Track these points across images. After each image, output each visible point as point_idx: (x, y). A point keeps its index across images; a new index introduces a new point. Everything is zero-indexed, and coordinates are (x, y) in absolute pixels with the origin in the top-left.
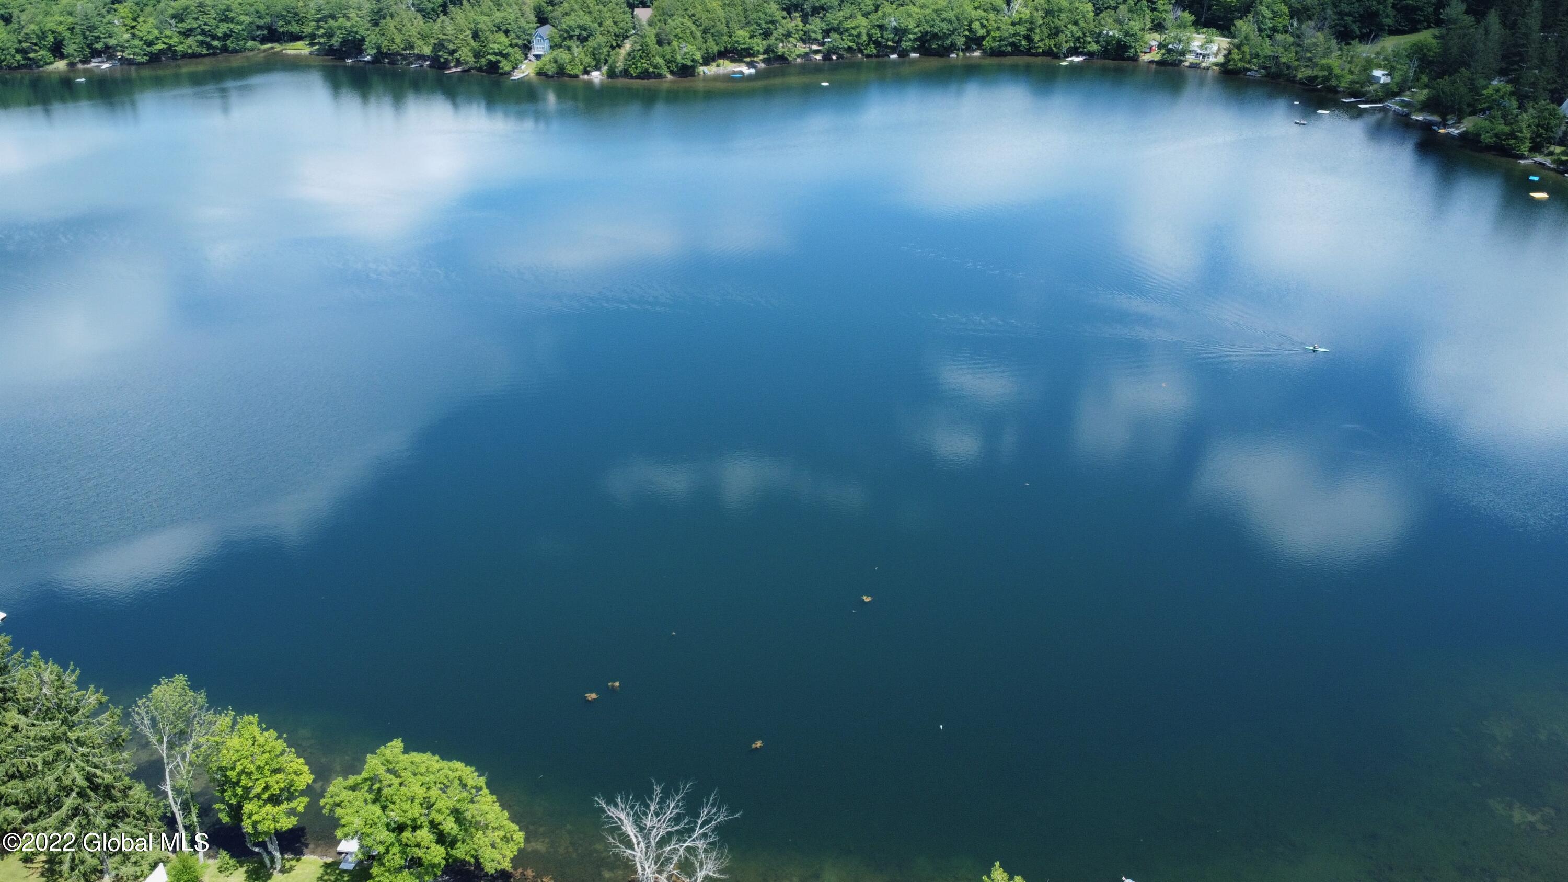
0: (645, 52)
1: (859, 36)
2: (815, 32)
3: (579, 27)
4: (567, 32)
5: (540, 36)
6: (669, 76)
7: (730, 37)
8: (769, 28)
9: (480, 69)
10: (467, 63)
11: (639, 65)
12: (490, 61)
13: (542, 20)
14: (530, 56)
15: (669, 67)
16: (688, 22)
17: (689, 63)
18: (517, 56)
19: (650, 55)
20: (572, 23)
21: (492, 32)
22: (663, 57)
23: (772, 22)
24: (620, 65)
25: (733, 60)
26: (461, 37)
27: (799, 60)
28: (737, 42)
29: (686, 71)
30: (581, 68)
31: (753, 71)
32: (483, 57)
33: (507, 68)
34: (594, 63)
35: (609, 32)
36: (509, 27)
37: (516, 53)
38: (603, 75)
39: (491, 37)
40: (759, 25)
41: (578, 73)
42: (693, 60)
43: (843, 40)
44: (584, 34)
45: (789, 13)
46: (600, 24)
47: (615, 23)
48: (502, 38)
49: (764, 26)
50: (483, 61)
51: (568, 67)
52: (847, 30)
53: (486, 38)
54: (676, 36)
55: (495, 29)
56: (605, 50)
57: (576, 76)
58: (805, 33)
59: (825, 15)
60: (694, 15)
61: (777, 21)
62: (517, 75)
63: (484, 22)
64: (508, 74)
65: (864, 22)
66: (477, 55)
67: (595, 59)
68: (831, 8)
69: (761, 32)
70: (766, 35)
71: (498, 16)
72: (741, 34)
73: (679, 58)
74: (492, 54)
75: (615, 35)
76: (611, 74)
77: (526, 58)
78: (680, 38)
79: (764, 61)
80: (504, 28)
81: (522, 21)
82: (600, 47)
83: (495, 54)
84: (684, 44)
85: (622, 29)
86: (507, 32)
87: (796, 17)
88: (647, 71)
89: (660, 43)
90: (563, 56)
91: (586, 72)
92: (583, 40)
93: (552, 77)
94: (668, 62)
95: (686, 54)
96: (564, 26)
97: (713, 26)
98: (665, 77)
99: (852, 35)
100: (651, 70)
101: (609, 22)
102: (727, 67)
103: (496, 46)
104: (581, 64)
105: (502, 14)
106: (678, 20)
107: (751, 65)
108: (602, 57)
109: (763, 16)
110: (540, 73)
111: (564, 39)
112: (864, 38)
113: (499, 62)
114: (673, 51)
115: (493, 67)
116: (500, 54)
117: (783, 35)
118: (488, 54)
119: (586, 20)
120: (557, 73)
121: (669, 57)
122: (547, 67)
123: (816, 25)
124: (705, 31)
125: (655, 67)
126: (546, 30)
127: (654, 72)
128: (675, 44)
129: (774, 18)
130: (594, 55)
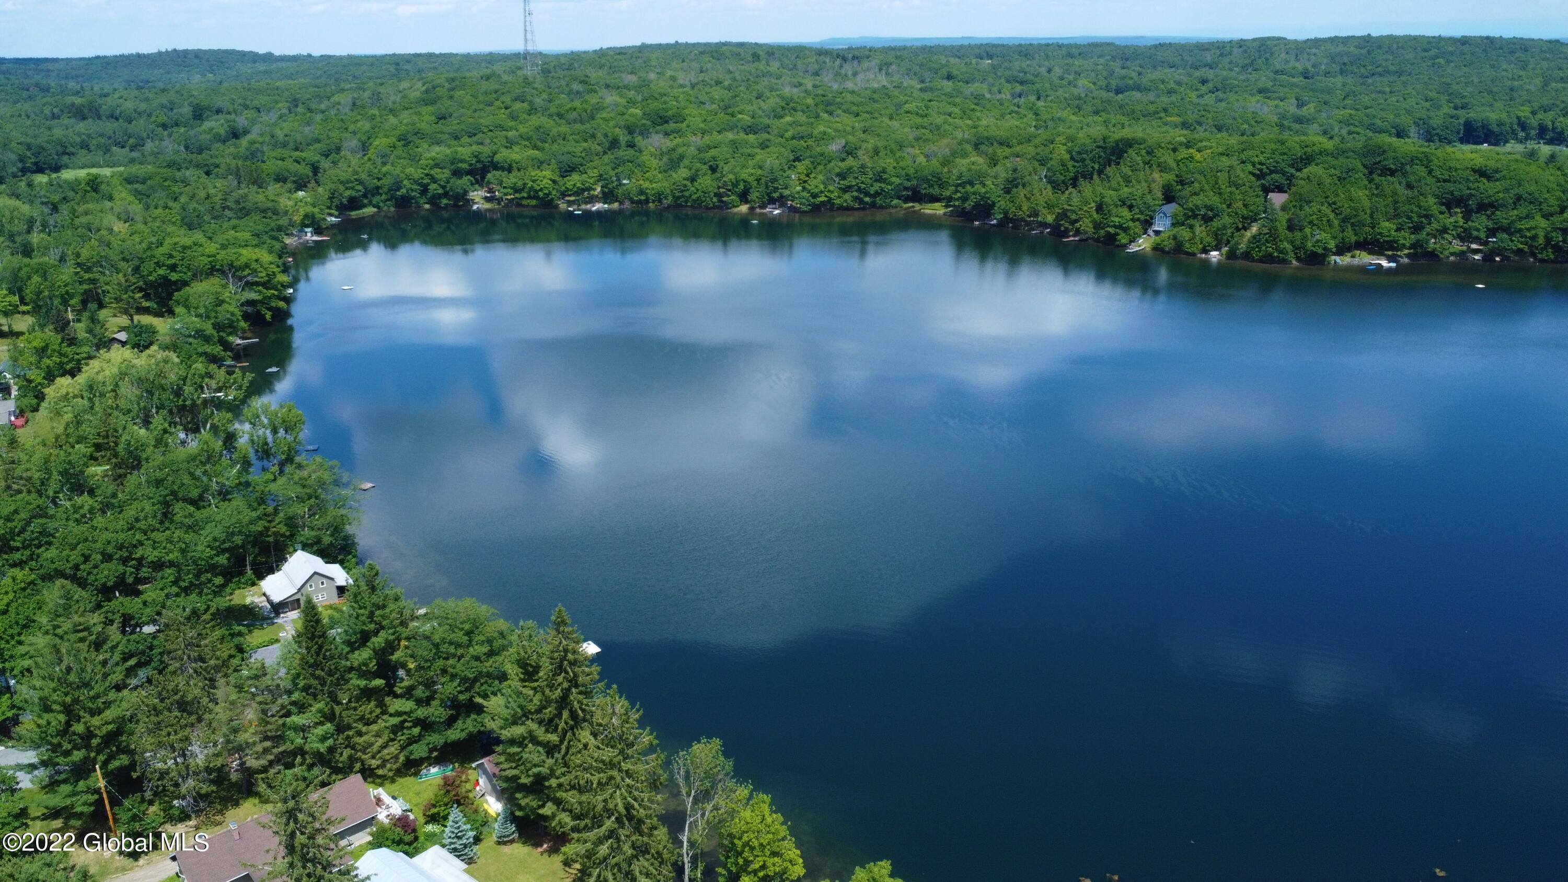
0: (1273, 236)
1: (1534, 238)
2: (1478, 230)
3: (1206, 207)
4: (1192, 210)
5: (1164, 213)
6: (1294, 262)
7: (1373, 228)
8: (1422, 222)
9: (1097, 240)
10: (1086, 233)
11: (1264, 248)
12: (1109, 233)
13: (1169, 198)
14: (1150, 232)
15: (1296, 254)
16: (1326, 210)
17: (1320, 251)
18: (1136, 230)
19: (1278, 240)
20: (1199, 203)
21: (1116, 206)
22: (1292, 242)
23: (1427, 216)
24: (1243, 246)
25: (1371, 252)
26: (1085, 208)
27: (1452, 258)
28: (1380, 234)
29: (1315, 259)
30: (1201, 246)
31: (1393, 265)
32: (1103, 229)
33: (1124, 241)
34: (1214, 243)
35: (1236, 214)
36: (1134, 203)
37: (1137, 227)
38: (1221, 255)
39: (1114, 211)
40: (1409, 218)
41: (1196, 251)
42: (1325, 249)
43: (1512, 241)
44: (1210, 213)
45: (1449, 208)
46: (1229, 206)
47: (1245, 206)
48: (1125, 213)
49: (1416, 219)
50: (1102, 232)
51: (1187, 245)
52: (1520, 231)
53: (1109, 211)
54: (1310, 223)
55: (1119, 203)
56: (1229, 231)
57: (1194, 254)
58: (1465, 230)
59: (1493, 213)
60: (1334, 203)
61: (1432, 216)
62: (1133, 248)
63: (1110, 196)
64: (1125, 246)
65: (1543, 223)
66: (1097, 226)
67: (1216, 239)
68: (1503, 206)
69: (1411, 225)
70: (1417, 229)
71: (1125, 191)
72: (1387, 227)
73: (1309, 244)
74: (1112, 227)
75: (1243, 217)
76: (1231, 255)
77: (1145, 233)
78: (1314, 225)
79: (1408, 256)
80: (1128, 203)
81: (1148, 198)
82: (1224, 227)
83: (1115, 226)
84: (1318, 231)
85: (1251, 211)
86: (1131, 207)
87: (1456, 213)
88: (1271, 255)
89: (1291, 228)
90: (1184, 233)
91: (1205, 251)
92: (1207, 220)
93: (1168, 253)
94: (1296, 248)
95: (1318, 241)
96: (1191, 205)
97: (1356, 216)
98: (1290, 263)
99: (1526, 237)
100: (1276, 254)
101: (1240, 204)
102: (1364, 258)
103: (1117, 219)
104: (1201, 243)
105: (1130, 190)
106: (1315, 207)
107: (1390, 259)
108: (1225, 238)
109: (1416, 209)
110: (1157, 248)
111: (1188, 217)
112: (1541, 240)
113: (1118, 234)
114: (1305, 238)
115: (1111, 239)
116: (1120, 227)
117: (1437, 230)
118: (1108, 226)
119: (1215, 200)
120: (1174, 250)
121: (1298, 243)
122: (1165, 243)
123: (1480, 223)
124: (1345, 220)
125: (1281, 252)
126: (1172, 208)
127: (1278, 257)
128: (1308, 230)
129: (1430, 212)
130: (1216, 235)
